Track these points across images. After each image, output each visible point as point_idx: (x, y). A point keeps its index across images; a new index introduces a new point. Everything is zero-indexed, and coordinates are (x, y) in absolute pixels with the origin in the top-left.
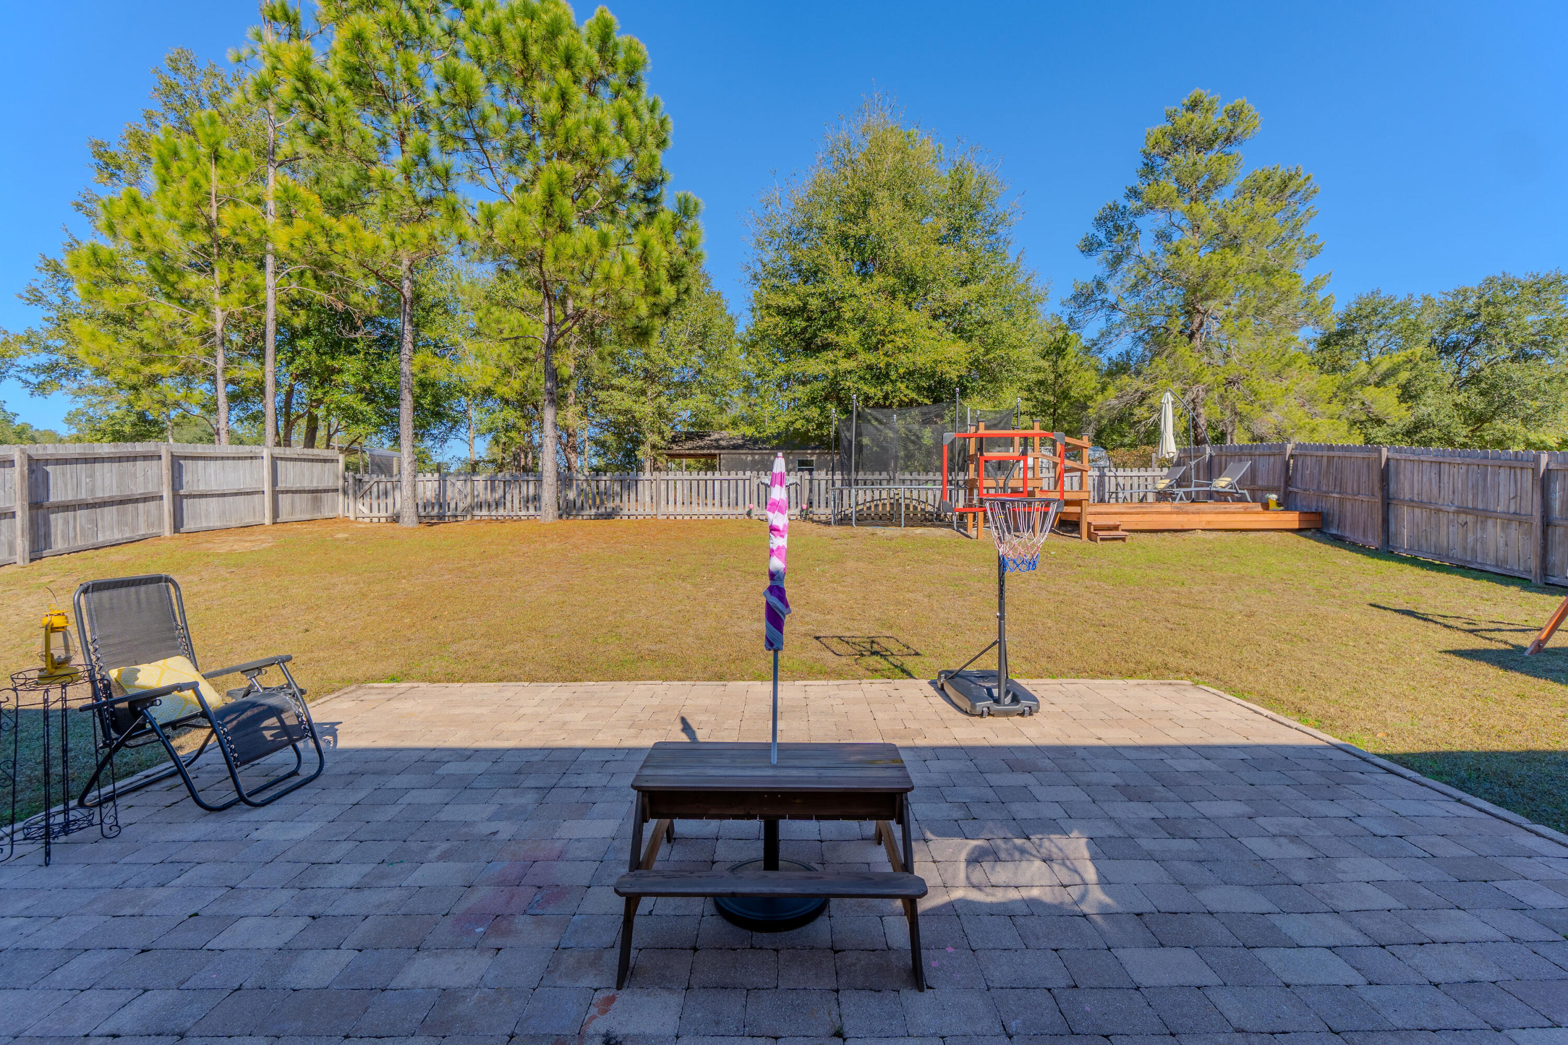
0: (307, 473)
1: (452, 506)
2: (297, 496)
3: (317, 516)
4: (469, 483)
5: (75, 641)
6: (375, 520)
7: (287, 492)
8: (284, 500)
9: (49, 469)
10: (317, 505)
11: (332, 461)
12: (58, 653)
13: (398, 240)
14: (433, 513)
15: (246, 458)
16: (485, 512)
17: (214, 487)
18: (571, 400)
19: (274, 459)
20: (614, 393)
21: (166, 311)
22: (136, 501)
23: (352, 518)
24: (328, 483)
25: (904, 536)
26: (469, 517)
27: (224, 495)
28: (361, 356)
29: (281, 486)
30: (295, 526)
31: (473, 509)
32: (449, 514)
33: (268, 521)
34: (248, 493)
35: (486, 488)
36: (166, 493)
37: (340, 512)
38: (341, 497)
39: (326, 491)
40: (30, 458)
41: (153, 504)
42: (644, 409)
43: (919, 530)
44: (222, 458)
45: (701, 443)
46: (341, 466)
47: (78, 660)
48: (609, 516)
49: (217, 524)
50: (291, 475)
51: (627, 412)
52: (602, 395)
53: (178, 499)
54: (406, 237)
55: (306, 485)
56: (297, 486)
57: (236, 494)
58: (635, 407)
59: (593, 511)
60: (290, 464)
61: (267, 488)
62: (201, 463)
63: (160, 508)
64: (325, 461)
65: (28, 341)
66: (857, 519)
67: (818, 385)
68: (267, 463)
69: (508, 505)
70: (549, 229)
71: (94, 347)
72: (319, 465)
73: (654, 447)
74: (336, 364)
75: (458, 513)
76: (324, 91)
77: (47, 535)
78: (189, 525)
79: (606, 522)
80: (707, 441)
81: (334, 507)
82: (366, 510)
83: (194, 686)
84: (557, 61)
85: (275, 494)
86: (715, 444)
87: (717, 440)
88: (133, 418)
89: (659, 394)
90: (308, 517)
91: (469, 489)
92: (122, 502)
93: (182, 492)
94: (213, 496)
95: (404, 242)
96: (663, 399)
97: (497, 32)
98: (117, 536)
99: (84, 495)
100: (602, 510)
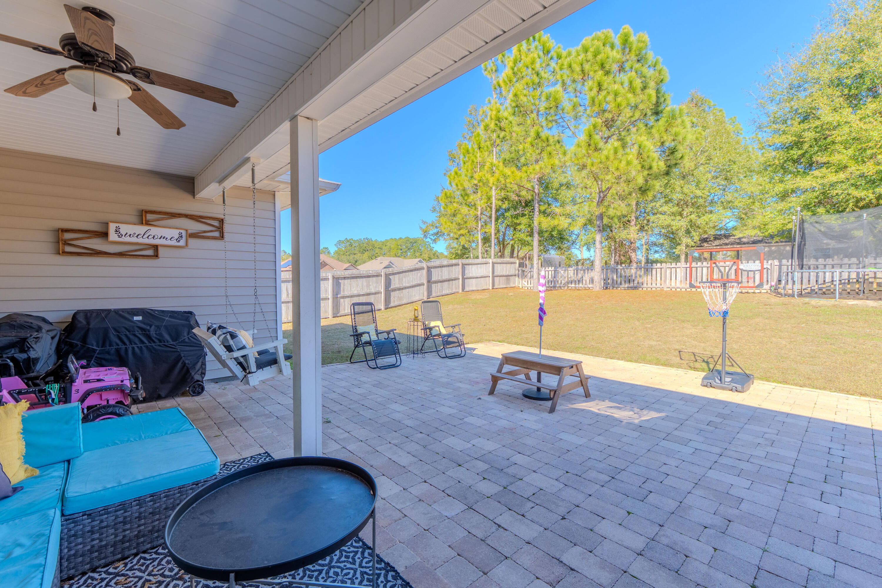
0: (505, 269)
1: (559, 282)
2: (501, 278)
3: (508, 286)
4: (566, 272)
5: (420, 313)
6: (529, 288)
7: (498, 276)
8: (497, 279)
9: (432, 270)
10: (508, 281)
11: (514, 263)
12: (416, 315)
13: (528, 173)
14: (551, 286)
15: (484, 264)
16: (573, 285)
17: (474, 275)
18: (633, 223)
19: (493, 263)
20: (661, 216)
21: (464, 210)
22: (452, 280)
23: (521, 287)
24: (512, 272)
25: (834, 306)
26: (566, 288)
27: (477, 278)
28: (527, 216)
29: (496, 274)
30: (500, 290)
31: (568, 283)
32: (558, 286)
33: (491, 288)
34: (485, 277)
35: (574, 274)
36: (460, 277)
37: (517, 285)
38: (517, 278)
39: (511, 276)
40: (428, 267)
41: (457, 281)
42: (680, 224)
43: (851, 302)
44: (477, 264)
45: (727, 241)
46: (517, 265)
47: (420, 317)
48: (635, 288)
49: (475, 288)
50: (500, 270)
51: (669, 226)
52: (652, 218)
53: (464, 279)
54: (531, 171)
55: (504, 273)
56: (501, 274)
57: (481, 277)
58: (673, 223)
59: (627, 285)
60: (499, 265)
61: (491, 275)
62: (470, 266)
63: (459, 282)
64: (511, 263)
65: (432, 225)
66: (840, 294)
67: (810, 195)
68: (491, 265)
69: (584, 282)
70: (590, 152)
71: (446, 226)
72: (509, 265)
73: (687, 246)
74: (518, 222)
75: (562, 285)
76: (505, 120)
77: (431, 291)
78: (467, 289)
79: (634, 292)
80: (731, 239)
81: (514, 283)
82: (526, 284)
83: (438, 327)
84: (597, 68)
85: (493, 277)
86: (738, 241)
87: (740, 239)
88: (461, 248)
89: (691, 213)
90: (505, 286)
91: (566, 274)
92: (449, 281)
93: (465, 277)
94: (474, 278)
95: (531, 173)
96: (693, 217)
97: (570, 66)
98: (447, 292)
99: (440, 278)
100: (632, 285)
